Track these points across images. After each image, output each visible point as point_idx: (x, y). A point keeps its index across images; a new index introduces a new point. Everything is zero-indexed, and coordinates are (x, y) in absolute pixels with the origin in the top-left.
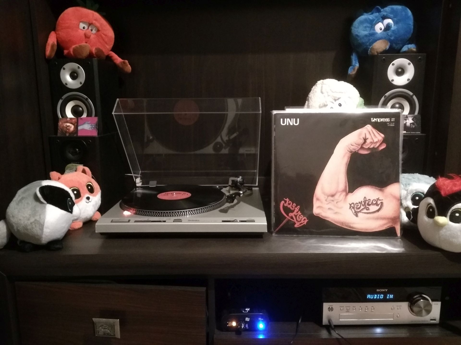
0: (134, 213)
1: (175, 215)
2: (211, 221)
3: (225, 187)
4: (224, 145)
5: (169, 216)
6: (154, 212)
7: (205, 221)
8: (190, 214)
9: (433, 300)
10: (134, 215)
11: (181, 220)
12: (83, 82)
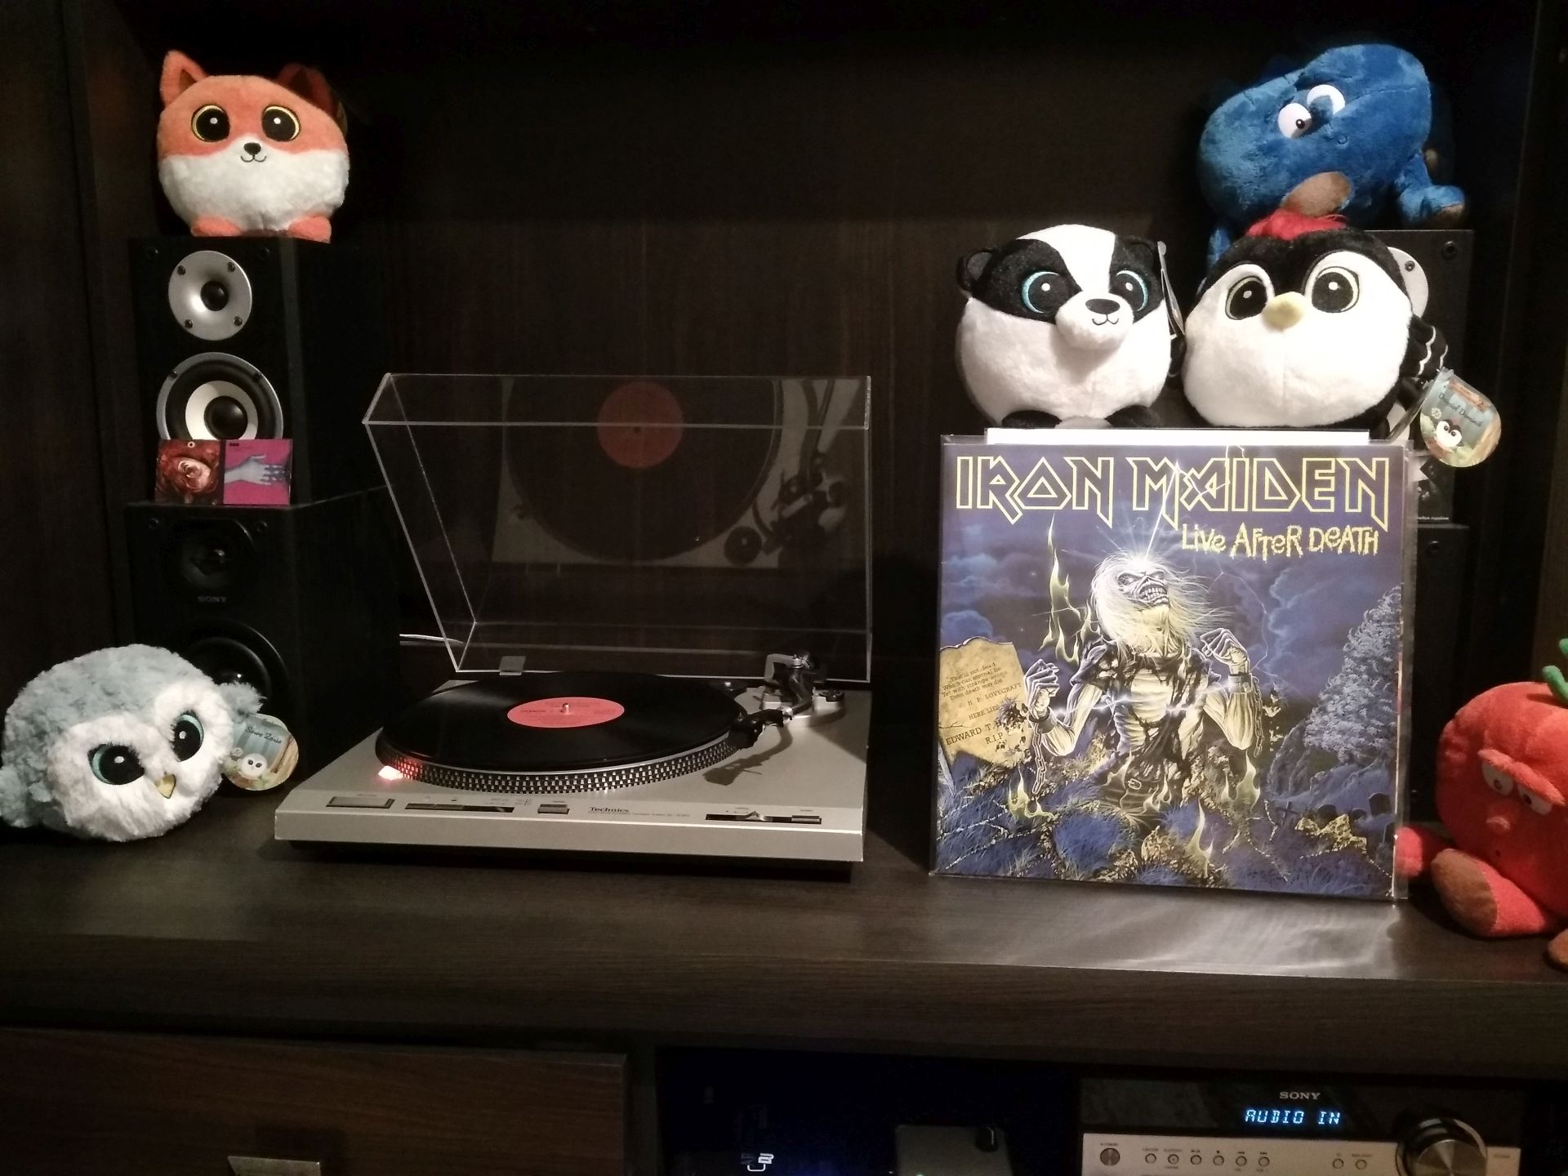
2: (668, 815)
4: (764, 539)
7: (647, 814)
9: (1490, 1141)
10: (414, 782)
11: (563, 806)
12: (245, 319)
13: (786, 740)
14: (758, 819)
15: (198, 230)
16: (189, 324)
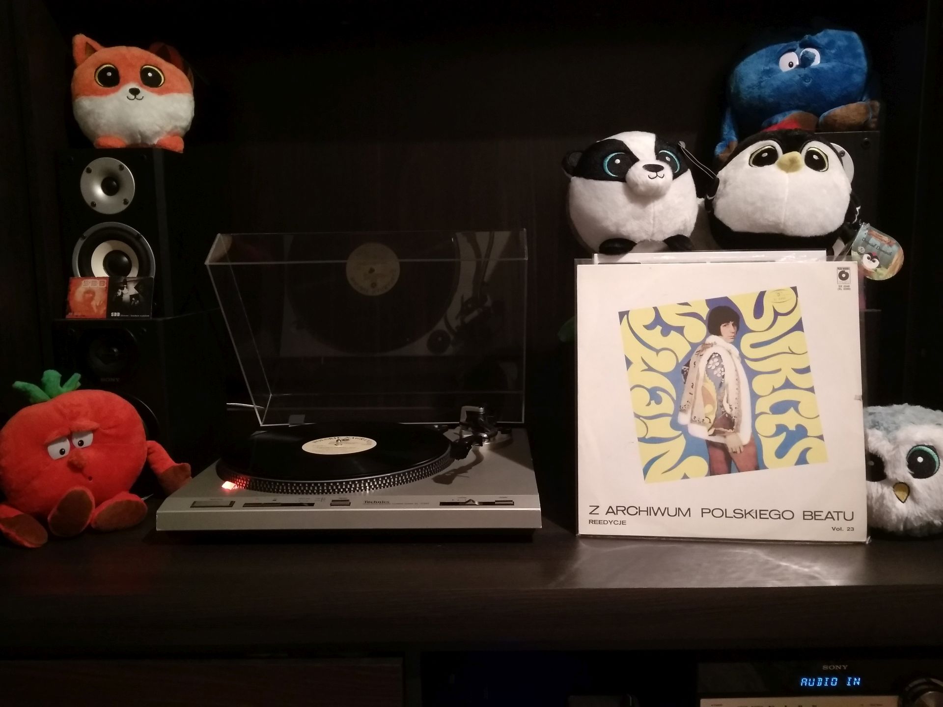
0: (244, 485)
1: (334, 490)
2: (415, 504)
3: (453, 427)
4: (452, 337)
5: (320, 491)
6: (286, 484)
7: (402, 504)
8: (368, 488)
10: (246, 490)
11: (348, 500)
12: (130, 200)
13: (479, 459)
14: (473, 503)
15: (99, 145)
16: (94, 204)
